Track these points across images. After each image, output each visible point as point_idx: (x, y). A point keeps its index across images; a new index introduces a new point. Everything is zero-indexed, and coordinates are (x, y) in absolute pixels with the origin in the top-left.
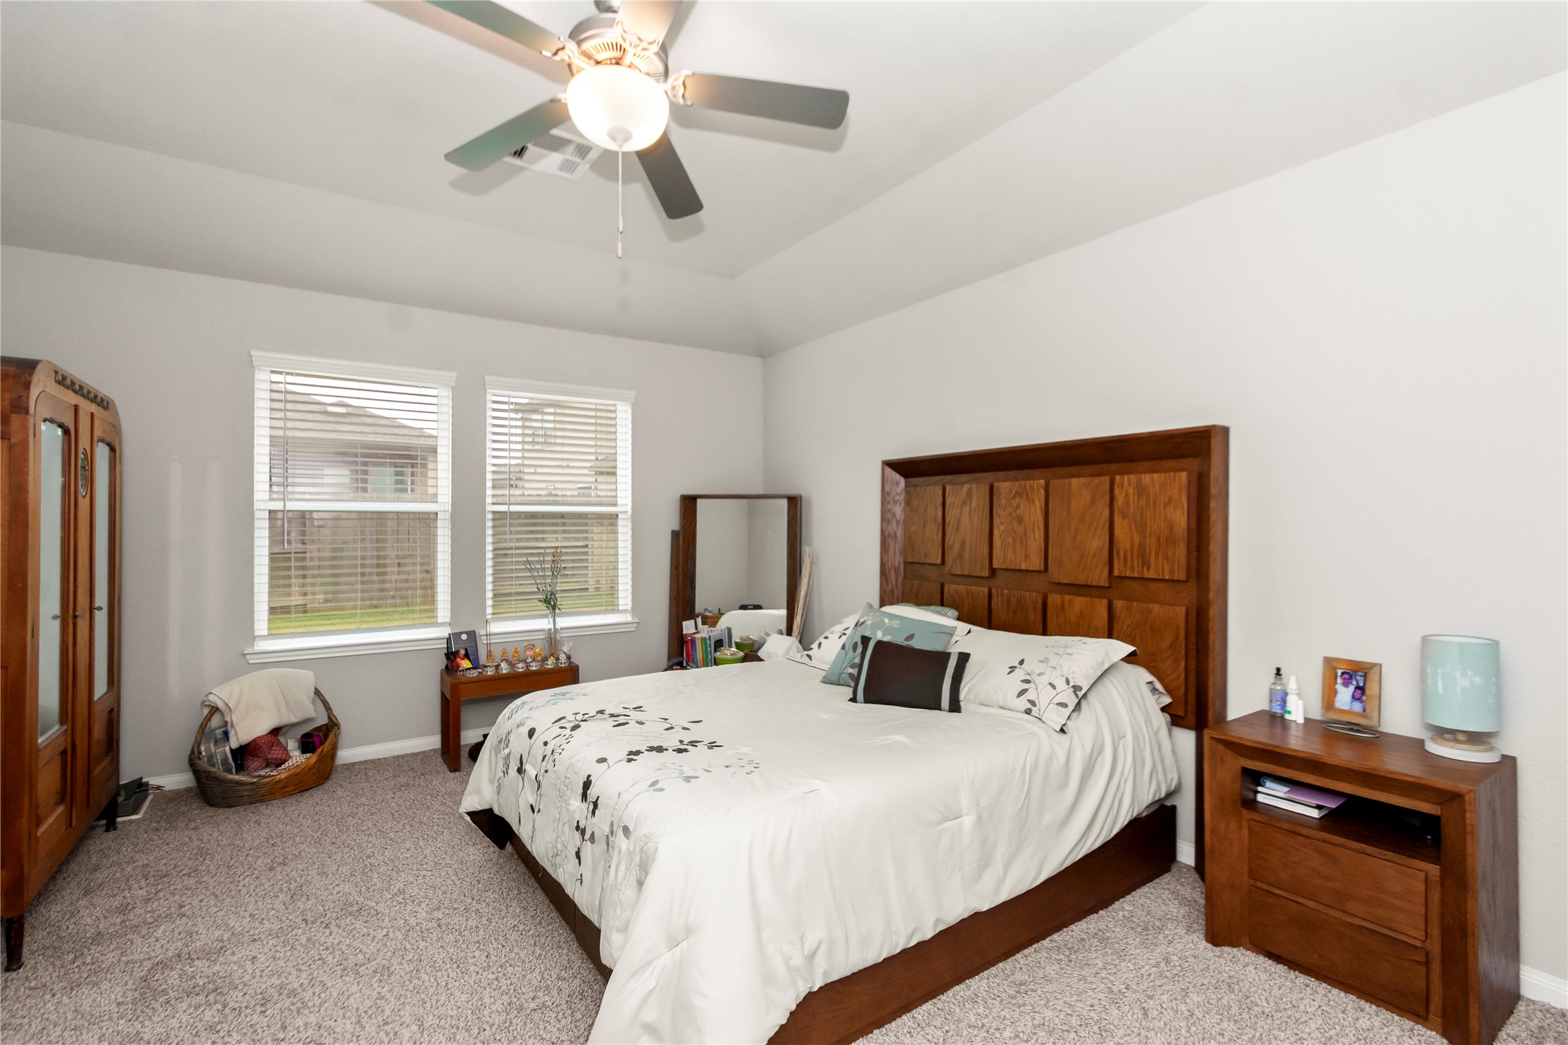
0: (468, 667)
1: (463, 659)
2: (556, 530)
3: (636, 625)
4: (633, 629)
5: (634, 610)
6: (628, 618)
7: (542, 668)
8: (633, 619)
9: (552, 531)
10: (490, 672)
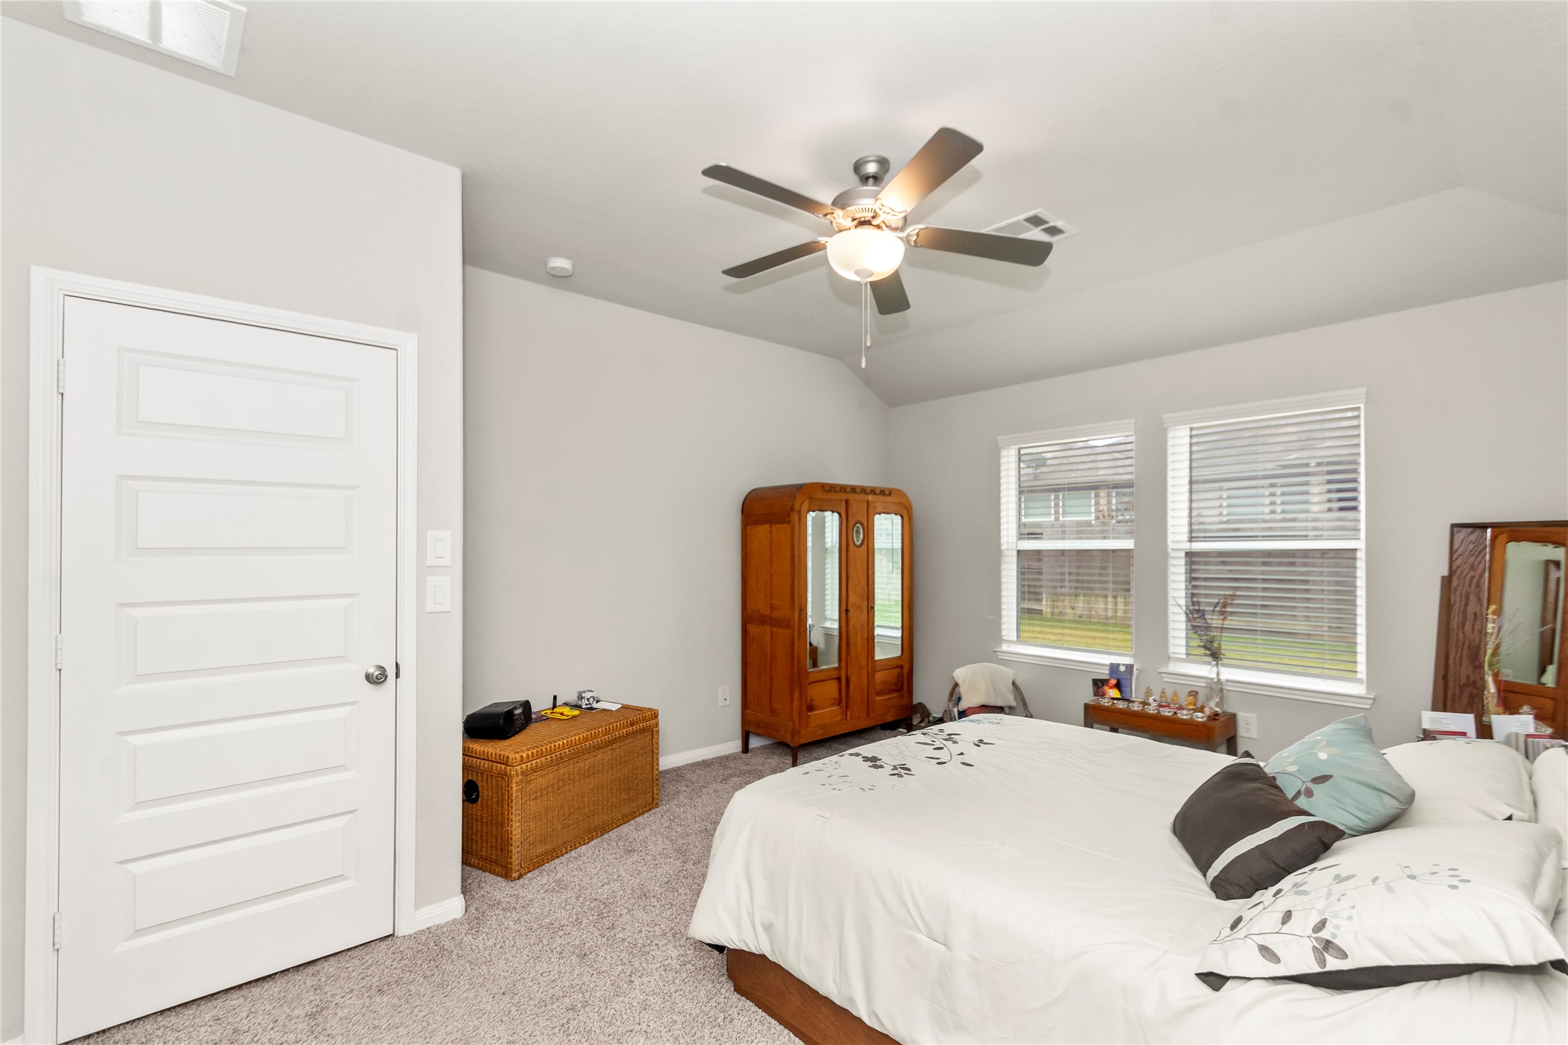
0: (1115, 696)
1: (1111, 688)
2: (1207, 561)
3: (1372, 701)
4: (1368, 707)
5: (1370, 682)
6: (1359, 690)
7: (1175, 717)
8: (1367, 693)
9: (1204, 562)
10: (1136, 707)
